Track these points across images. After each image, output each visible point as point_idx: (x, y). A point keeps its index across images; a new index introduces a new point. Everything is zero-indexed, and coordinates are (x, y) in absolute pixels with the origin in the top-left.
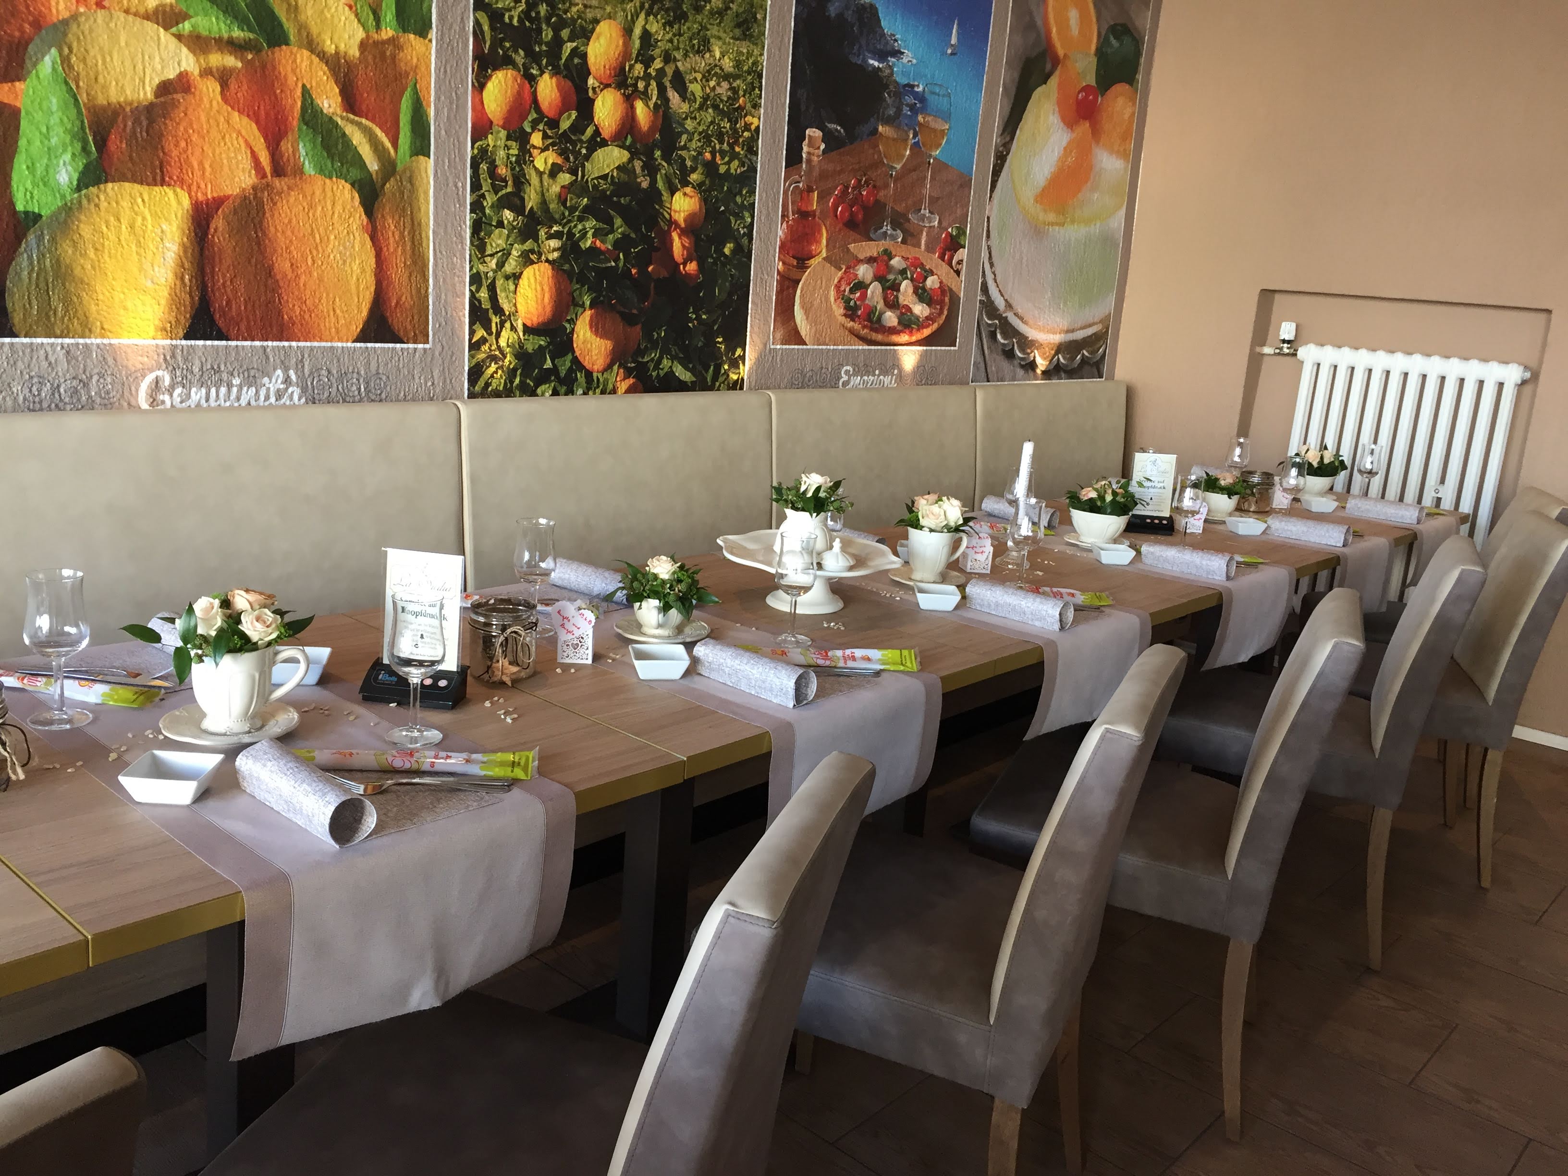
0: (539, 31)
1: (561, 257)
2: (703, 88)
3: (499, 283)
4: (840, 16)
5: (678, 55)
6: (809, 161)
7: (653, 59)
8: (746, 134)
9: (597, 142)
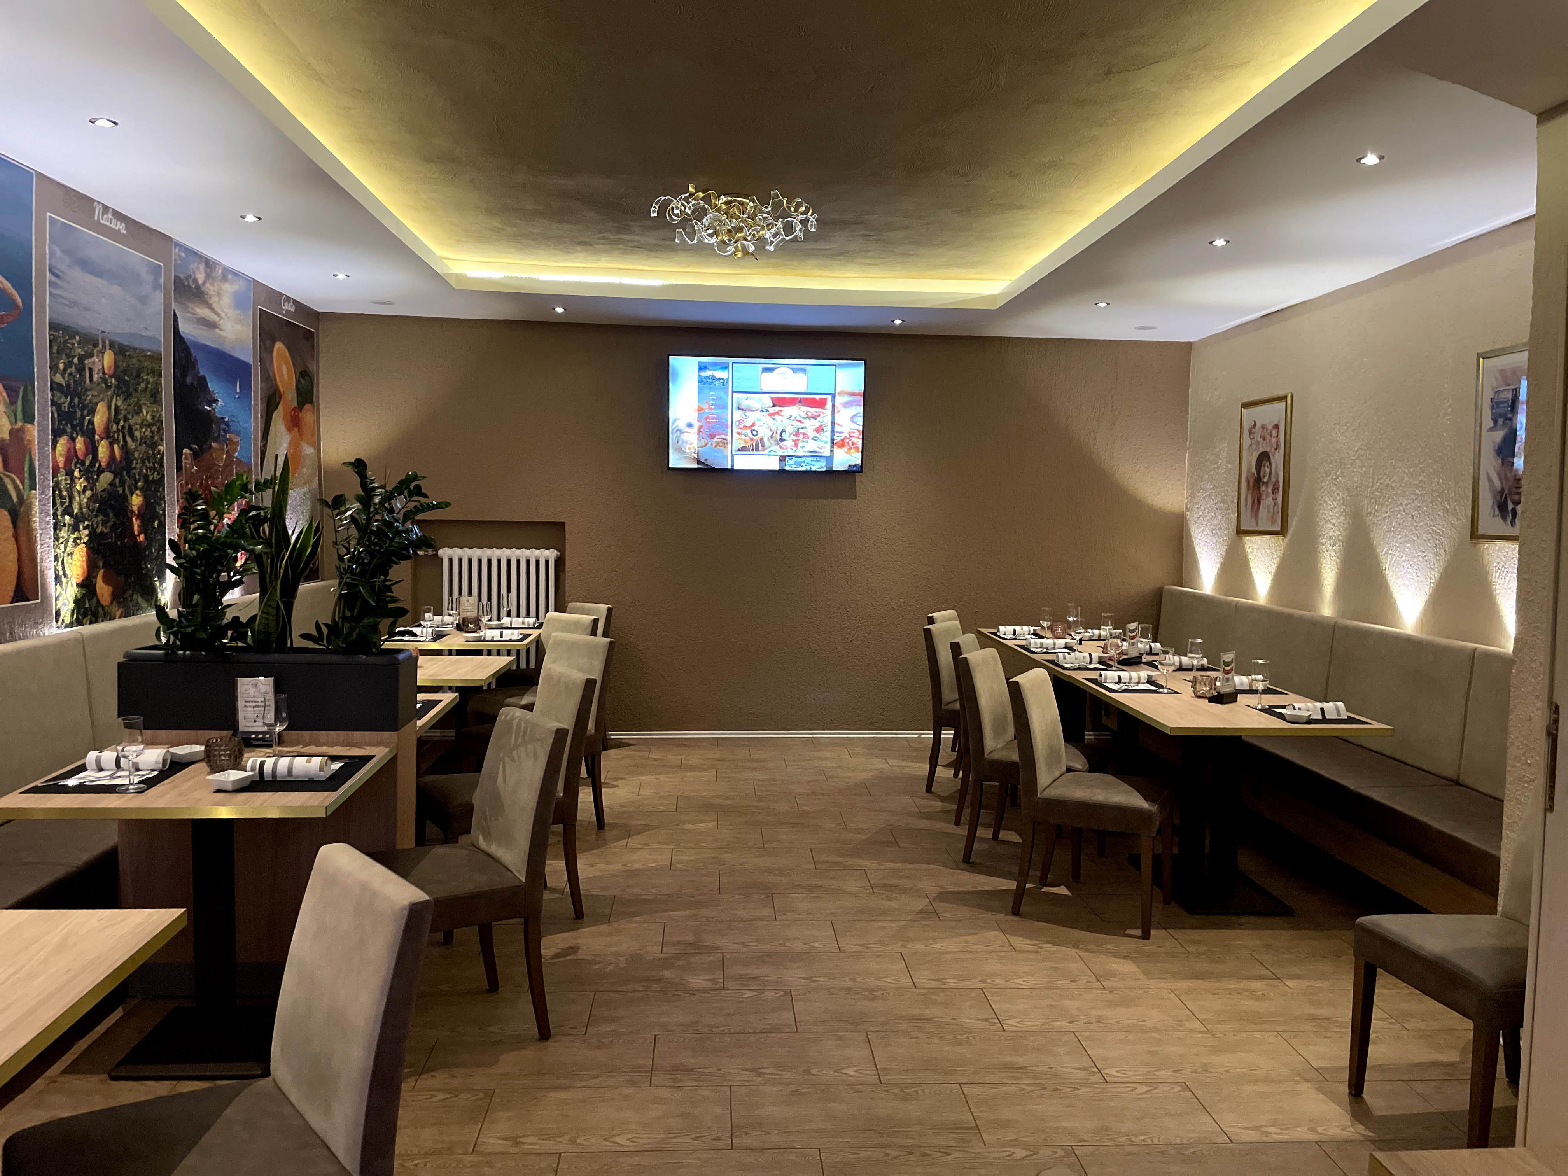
0: (75, 412)
1: (88, 540)
2: (140, 433)
3: (65, 559)
4: (192, 383)
5: (130, 417)
6: (186, 467)
7: (120, 420)
8: (159, 456)
9: (100, 471)
